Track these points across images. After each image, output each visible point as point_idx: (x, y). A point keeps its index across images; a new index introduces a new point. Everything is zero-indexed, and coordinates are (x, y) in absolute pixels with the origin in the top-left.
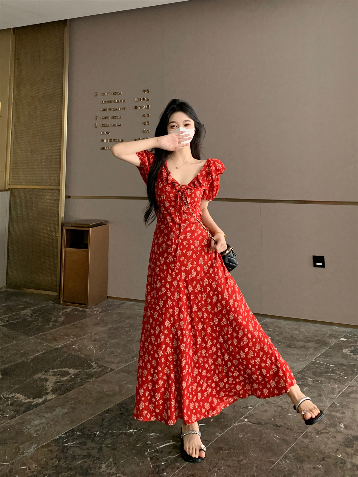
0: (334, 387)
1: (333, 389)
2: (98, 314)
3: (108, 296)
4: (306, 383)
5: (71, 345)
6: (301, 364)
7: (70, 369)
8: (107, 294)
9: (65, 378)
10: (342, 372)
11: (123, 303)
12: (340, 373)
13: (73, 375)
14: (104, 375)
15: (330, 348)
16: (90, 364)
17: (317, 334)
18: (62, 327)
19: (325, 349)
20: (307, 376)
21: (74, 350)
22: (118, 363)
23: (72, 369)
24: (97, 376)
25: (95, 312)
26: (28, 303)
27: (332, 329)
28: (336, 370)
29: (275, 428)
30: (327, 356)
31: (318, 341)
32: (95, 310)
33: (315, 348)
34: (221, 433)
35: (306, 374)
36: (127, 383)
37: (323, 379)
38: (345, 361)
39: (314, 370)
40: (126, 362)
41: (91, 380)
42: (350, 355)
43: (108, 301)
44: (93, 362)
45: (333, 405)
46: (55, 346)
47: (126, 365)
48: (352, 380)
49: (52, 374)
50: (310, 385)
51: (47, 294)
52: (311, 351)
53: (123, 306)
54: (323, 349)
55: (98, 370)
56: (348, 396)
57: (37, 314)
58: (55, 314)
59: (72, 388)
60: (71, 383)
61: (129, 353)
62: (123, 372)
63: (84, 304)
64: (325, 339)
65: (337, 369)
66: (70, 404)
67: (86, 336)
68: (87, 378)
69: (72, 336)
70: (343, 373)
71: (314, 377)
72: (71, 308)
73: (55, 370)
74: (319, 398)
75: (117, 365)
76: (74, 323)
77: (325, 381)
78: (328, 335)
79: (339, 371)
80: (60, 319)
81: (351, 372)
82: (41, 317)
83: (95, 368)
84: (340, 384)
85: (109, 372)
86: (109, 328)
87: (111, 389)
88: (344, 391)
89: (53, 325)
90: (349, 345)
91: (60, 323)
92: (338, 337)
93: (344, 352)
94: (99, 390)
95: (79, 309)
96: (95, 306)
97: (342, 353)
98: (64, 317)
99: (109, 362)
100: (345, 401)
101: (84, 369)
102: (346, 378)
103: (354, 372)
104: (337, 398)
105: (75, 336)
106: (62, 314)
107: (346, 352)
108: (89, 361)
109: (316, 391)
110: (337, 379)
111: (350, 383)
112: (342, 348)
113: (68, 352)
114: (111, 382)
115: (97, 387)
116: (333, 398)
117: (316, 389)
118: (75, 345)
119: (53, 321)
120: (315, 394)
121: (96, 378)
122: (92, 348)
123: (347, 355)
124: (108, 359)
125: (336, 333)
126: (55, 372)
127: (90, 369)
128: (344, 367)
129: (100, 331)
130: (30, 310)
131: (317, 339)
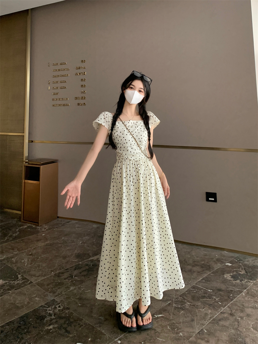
0: (207, 312)
1: (206, 314)
2: (45, 231)
3: (58, 216)
4: (184, 306)
5: (12, 258)
11: (68, 222)
12: (216, 298)
14: (23, 287)
16: (18, 275)
18: (12, 242)
19: (207, 273)
20: (186, 300)
21: (12, 263)
22: (38, 276)
23: (1, 280)
24: (17, 288)
25: (43, 230)
27: (221, 254)
28: (212, 295)
30: (208, 281)
31: (203, 266)
32: (44, 228)
33: (198, 272)
35: (186, 298)
36: (36, 297)
37: (199, 304)
38: (224, 286)
39: (193, 294)
40: (45, 275)
42: (230, 280)
43: (57, 220)
44: (20, 274)
45: (201, 332)
47: (43, 278)
48: (225, 306)
50: (186, 309)
52: (195, 275)
53: (67, 225)
54: (205, 274)
55: (21, 282)
56: (217, 322)
57: (1, 230)
58: (13, 230)
61: (50, 268)
62: (38, 285)
63: (37, 223)
64: (212, 263)
65: (214, 294)
67: (26, 250)
68: (9, 289)
69: (16, 250)
70: (219, 298)
71: (192, 301)
72: (27, 225)
74: (191, 323)
75: (36, 278)
76: (23, 239)
77: (201, 306)
78: (214, 260)
79: (215, 296)
80: (15, 234)
81: (226, 298)
83: (19, 280)
84: (213, 310)
85: (28, 284)
86: (47, 244)
87: (22, 302)
88: (216, 317)
89: (7, 239)
90: (233, 270)
91: (14, 237)
92: (225, 261)
93: (225, 277)
94: (12, 301)
95: (33, 226)
96: (45, 225)
97: (223, 278)
98: (18, 233)
99: (32, 275)
100: (213, 329)
101: (11, 281)
102: (221, 304)
103: (229, 298)
104: (207, 324)
105: (19, 250)
106: (19, 230)
107: (227, 277)
108: (18, 273)
109: (191, 316)
110: (212, 304)
111: (223, 309)
112: (225, 273)
113: (7, 264)
114: (25, 294)
115: (12, 299)
116: (203, 325)
117: (191, 314)
118: (15, 258)
119: (9, 236)
120: (188, 319)
121: (16, 290)
122: (25, 262)
123: (227, 281)
124: (32, 273)
125: (224, 258)
127: (15, 280)
128: (221, 293)
129: (39, 247)
131: (204, 263)
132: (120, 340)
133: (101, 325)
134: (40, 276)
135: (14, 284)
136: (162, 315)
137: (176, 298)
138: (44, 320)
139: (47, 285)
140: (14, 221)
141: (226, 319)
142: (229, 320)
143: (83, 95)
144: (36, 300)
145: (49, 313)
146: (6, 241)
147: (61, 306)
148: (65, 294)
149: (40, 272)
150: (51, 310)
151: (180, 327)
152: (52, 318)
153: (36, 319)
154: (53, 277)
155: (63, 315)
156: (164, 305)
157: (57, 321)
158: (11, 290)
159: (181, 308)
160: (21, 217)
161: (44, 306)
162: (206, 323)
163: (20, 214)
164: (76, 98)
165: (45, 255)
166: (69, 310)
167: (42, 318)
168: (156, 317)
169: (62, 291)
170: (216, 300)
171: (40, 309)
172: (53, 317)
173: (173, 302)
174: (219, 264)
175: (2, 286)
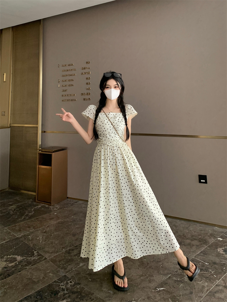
0: (204, 285)
1: (203, 287)
2: (57, 210)
3: (68, 196)
4: (183, 280)
5: (28, 235)
7: (19, 256)
10: (213, 270)
11: (76, 202)
13: (18, 262)
14: (38, 263)
15: (209, 247)
16: (34, 252)
17: (201, 233)
18: (29, 220)
19: (204, 247)
21: (28, 239)
22: (51, 253)
24: (33, 264)
25: (55, 209)
26: (17, 200)
27: (213, 229)
30: (205, 254)
31: (200, 240)
32: (56, 207)
33: (197, 246)
36: (50, 272)
38: (218, 260)
40: (57, 252)
41: (28, 267)
42: (223, 254)
43: (67, 200)
44: (36, 251)
46: (17, 235)
47: (56, 255)
48: (220, 279)
49: (5, 260)
50: (185, 282)
51: (31, 194)
52: (194, 248)
53: (75, 205)
54: (203, 248)
55: (37, 258)
56: (214, 295)
57: (18, 209)
58: (29, 209)
59: (13, 273)
60: (13, 269)
61: (61, 245)
62: (52, 262)
63: (49, 203)
64: (207, 237)
65: (210, 267)
66: (5, 289)
67: (41, 228)
68: (26, 265)
69: (32, 228)
70: (214, 271)
72: (41, 205)
73: (9, 257)
74: (190, 295)
77: (199, 278)
78: (209, 234)
79: (211, 269)
80: (30, 213)
81: (220, 271)
82: (19, 212)
83: (35, 256)
84: (209, 282)
85: (43, 260)
86: (58, 222)
87: (38, 277)
88: (212, 289)
89: (24, 218)
90: (224, 245)
91: (30, 216)
92: (216, 236)
93: (218, 251)
94: (29, 277)
95: (46, 206)
96: (56, 205)
97: (217, 252)
98: (33, 212)
99: (46, 252)
100: (210, 301)
101: (28, 257)
102: (216, 276)
103: (223, 271)
104: (204, 297)
105: (34, 228)
106: (33, 210)
107: (220, 251)
108: (34, 250)
109: (189, 288)
110: (208, 277)
111: (218, 282)
112: (218, 247)
113: (24, 241)
114: (40, 270)
115: (29, 274)
116: (201, 297)
117: (189, 287)
118: (31, 236)
119: (26, 215)
120: (188, 292)
121: (32, 265)
122: (40, 239)
123: (220, 254)
124: (46, 249)
125: (216, 233)
126: (7, 258)
127: (32, 257)
128: (216, 266)
129: (52, 225)
130: (15, 206)
131: (200, 238)
133: (110, 298)
134: (53, 252)
135: (30, 260)
136: (164, 288)
137: (176, 272)
138: (58, 295)
139: (59, 261)
140: (30, 201)
141: (221, 291)
142: (223, 292)
143: (88, 91)
144: (50, 276)
145: (61, 288)
146: (23, 219)
147: (72, 281)
148: (75, 270)
149: (53, 249)
150: (64, 286)
151: (180, 300)
152: (64, 293)
153: (50, 293)
154: (64, 254)
155: (75, 290)
156: (165, 278)
157: (70, 296)
158: (28, 266)
159: (180, 281)
160: (36, 198)
161: (57, 282)
162: (204, 295)
163: (34, 195)
164: (82, 94)
165: (57, 233)
166: (80, 285)
167: (56, 293)
168: (158, 290)
169: (72, 267)
170: (211, 273)
171: (54, 284)
172: (66, 292)
173: (173, 275)
174: (212, 239)
175: (20, 262)
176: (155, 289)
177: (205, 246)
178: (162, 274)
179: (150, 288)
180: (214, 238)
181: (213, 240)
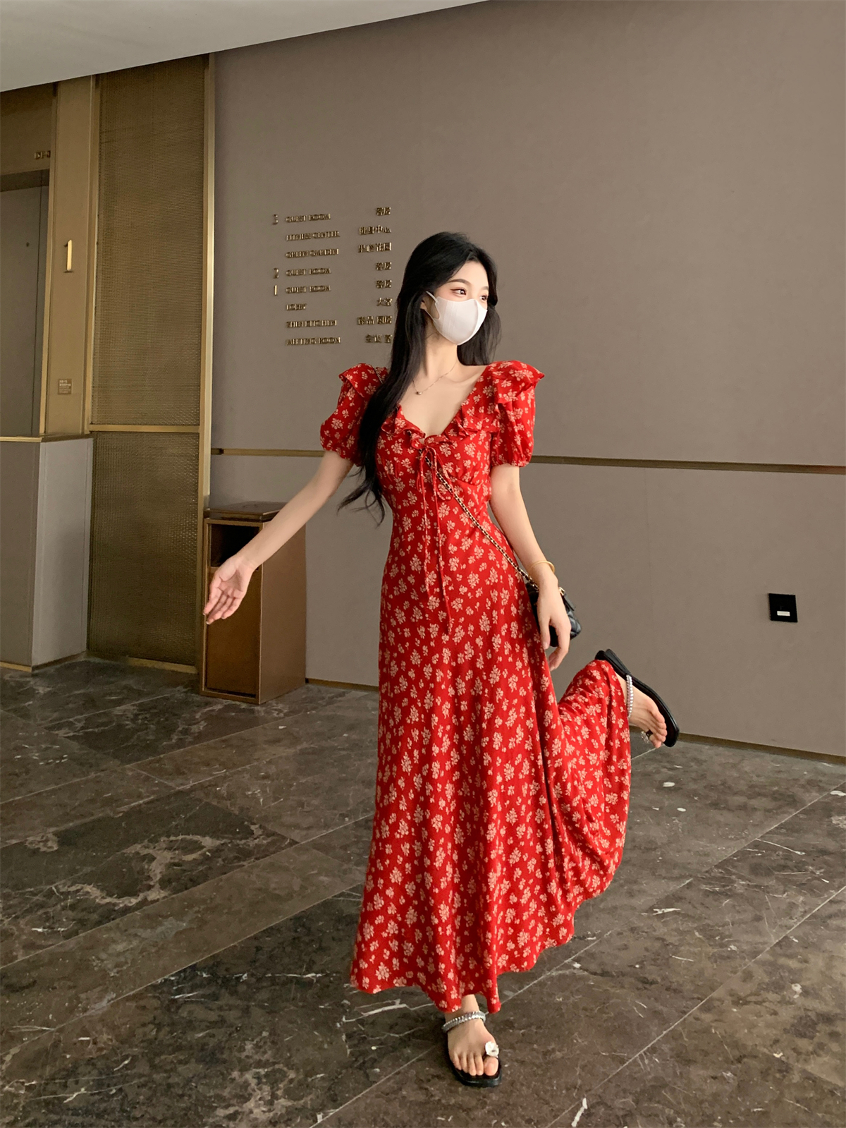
0: (793, 901)
1: (792, 906)
2: (280, 718)
3: (307, 677)
4: (730, 890)
5: (213, 786)
6: (728, 847)
7: (205, 836)
8: (304, 673)
9: (190, 857)
10: (821, 868)
11: (342, 695)
12: (816, 869)
13: (209, 851)
14: (274, 853)
15: (801, 813)
16: (249, 827)
17: (777, 778)
18: (198, 745)
19: (791, 813)
20: (734, 874)
21: (218, 796)
22: (308, 828)
23: (207, 838)
24: (258, 855)
25: (275, 715)
26: (130, 689)
27: (814, 768)
28: (805, 863)
29: (640, 986)
30: (792, 831)
31: (776, 796)
32: (276, 710)
33: (769, 811)
34: (514, 991)
35: (734, 870)
36: (319, 874)
37: (772, 883)
38: (834, 843)
39: (754, 861)
40: (326, 826)
41: (245, 863)
43: (308, 688)
44: (254, 824)
45: (784, 943)
46: (177, 785)
47: (324, 833)
48: (839, 888)
49: (164, 846)
50: (738, 894)
51: (173, 671)
52: (758, 816)
53: (340, 701)
54: (786, 815)
55: (265, 842)
56: (824, 922)
57: (148, 716)
58: (186, 715)
59: (204, 877)
60: (201, 868)
61: (335, 808)
62: (318, 850)
63: (252, 696)
64: (797, 791)
65: (809, 861)
66: (196, 912)
67: (248, 767)
68: (237, 859)
69: (217, 766)
70: (822, 870)
71: (752, 877)
72: (221, 703)
73: (172, 838)
74: (756, 923)
75: (304, 833)
76: (224, 738)
77: (776, 887)
78: (802, 782)
79: (812, 866)
80: (195, 726)
81: (839, 869)
82: (154, 722)
83: (257, 838)
84: (809, 895)
85: (287, 846)
86: (301, 750)
87: (284, 885)
88: (817, 910)
89: (179, 739)
91: (195, 735)
92: (827, 786)
93: (834, 822)
94: (258, 885)
95: (239, 705)
96: (275, 701)
97: (829, 825)
98: (203, 724)
99: (290, 826)
100: (813, 935)
101: (235, 839)
102: (827, 882)
104: (795, 926)
105: (224, 766)
106: (201, 717)
107: (838, 823)
108: (249, 820)
109: (751, 908)
110: (804, 884)
111: (833, 894)
112: (833, 813)
113: (205, 800)
114: (287, 869)
115: (255, 880)
116: (787, 927)
117: (751, 905)
118: (222, 786)
119: (181, 732)
120: (747, 916)
121: (257, 859)
122: (256, 794)
123: (839, 832)
124: (288, 819)
125: (824, 779)
126: (171, 841)
127: (247, 838)
128: (826, 858)
129: (281, 757)
130: (133, 705)
131: (777, 791)
132: (577, 960)
134: (311, 827)
135: (247, 847)
136: (675, 909)
137: (707, 872)
139: (340, 848)
140: (178, 693)
144: (323, 882)
146: (177, 743)
149: (311, 819)
151: (727, 933)
153: (333, 922)
154: (352, 830)
156: (674, 887)
158: (244, 861)
159: (721, 893)
160: (199, 682)
161: (350, 895)
162: (795, 923)
165: (308, 779)
168: (660, 912)
170: (814, 873)
171: (339, 901)
173: (699, 881)
174: (814, 794)
175: (217, 851)
176: (651, 909)
177: (790, 810)
178: (664, 878)
179: (633, 908)
180: (817, 792)
181: (816, 797)
